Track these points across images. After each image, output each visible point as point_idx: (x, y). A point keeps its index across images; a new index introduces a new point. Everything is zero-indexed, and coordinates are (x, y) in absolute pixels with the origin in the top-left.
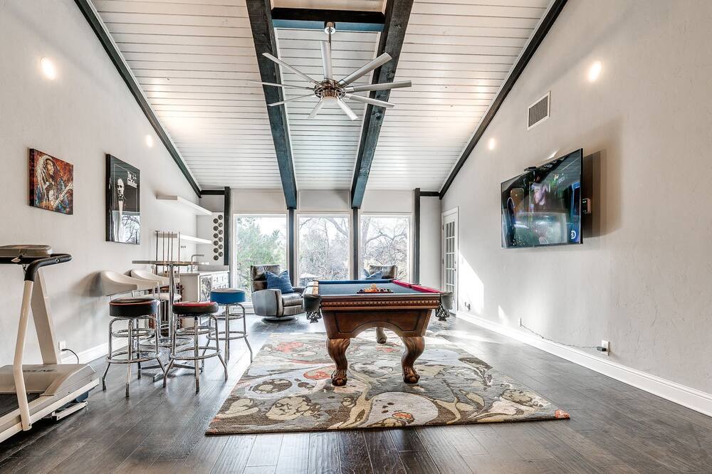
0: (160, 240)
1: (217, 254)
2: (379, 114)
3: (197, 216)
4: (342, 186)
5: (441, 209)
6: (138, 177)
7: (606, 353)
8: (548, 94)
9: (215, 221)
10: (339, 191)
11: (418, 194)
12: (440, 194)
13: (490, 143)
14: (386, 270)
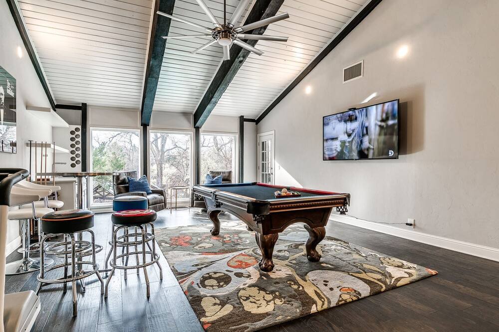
0: (33, 149)
1: (74, 162)
2: (242, 59)
3: (53, 128)
4: (187, 110)
5: (257, 131)
6: (15, 86)
7: (412, 227)
8: (362, 62)
9: (72, 133)
10: (185, 114)
11: (242, 120)
12: (257, 121)
13: (307, 89)
14: (224, 175)
